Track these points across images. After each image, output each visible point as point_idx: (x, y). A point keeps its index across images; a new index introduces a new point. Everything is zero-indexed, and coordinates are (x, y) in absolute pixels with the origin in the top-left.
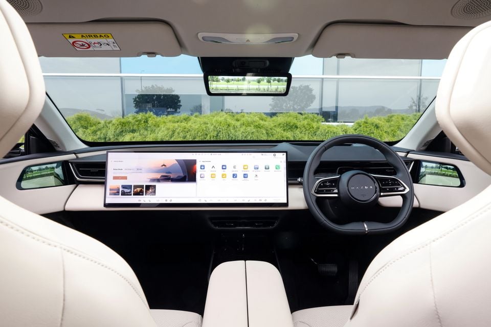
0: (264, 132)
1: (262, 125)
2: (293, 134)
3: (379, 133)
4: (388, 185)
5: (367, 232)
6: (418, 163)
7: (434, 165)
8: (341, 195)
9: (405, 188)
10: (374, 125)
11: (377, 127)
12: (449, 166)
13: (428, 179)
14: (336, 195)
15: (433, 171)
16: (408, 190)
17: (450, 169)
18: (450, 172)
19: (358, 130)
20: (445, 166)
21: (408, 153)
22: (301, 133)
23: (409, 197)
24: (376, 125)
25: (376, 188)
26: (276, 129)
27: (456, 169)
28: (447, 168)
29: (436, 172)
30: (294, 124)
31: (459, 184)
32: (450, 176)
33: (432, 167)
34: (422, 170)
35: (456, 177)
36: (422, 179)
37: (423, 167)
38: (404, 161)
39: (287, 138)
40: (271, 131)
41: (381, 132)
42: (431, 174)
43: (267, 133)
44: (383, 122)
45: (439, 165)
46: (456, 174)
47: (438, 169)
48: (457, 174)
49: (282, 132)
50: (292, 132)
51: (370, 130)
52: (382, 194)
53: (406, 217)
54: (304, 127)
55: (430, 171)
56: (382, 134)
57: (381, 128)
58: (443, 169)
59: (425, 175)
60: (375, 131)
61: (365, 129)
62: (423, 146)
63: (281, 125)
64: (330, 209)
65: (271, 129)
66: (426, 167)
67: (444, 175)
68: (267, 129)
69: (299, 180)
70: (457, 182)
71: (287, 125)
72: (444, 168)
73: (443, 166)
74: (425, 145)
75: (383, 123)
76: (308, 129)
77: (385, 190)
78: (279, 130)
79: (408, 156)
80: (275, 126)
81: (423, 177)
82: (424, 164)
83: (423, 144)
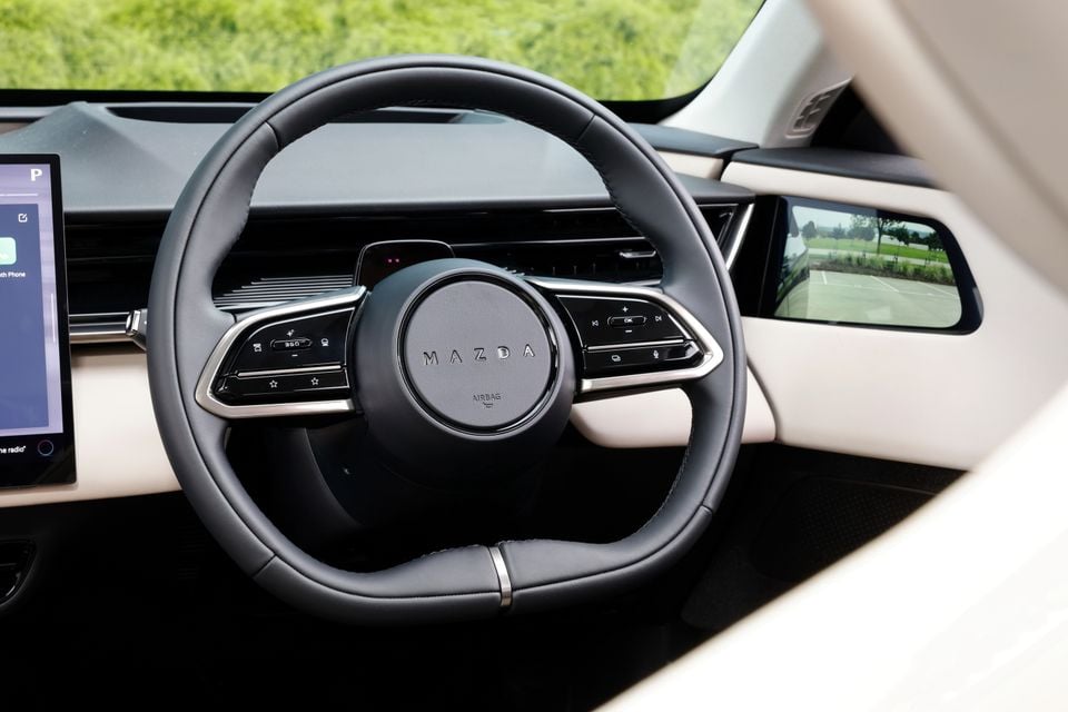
0: (51, 48)
1: (35, 10)
2: (208, 64)
3: (636, 63)
4: (616, 333)
5: (506, 602)
6: (773, 212)
7: (845, 221)
8: (370, 404)
9: (704, 348)
10: (615, 22)
11: (627, 34)
12: (911, 227)
13: (819, 291)
14: (342, 405)
15: (843, 253)
16: (714, 357)
17: (916, 238)
18: (917, 257)
19: (539, 45)
20: (896, 225)
21: (727, 158)
22: (254, 57)
23: (722, 391)
24: (623, 26)
25: (554, 353)
26: (117, 35)
27: (943, 238)
28: (901, 235)
29: (856, 254)
30: (218, 8)
31: (954, 314)
32: (919, 275)
33: (838, 234)
34: (795, 247)
35: (945, 281)
36: (792, 295)
37: (795, 235)
38: (698, 201)
39: (177, 83)
40: (90, 46)
41: (644, 61)
42: (834, 265)
43: (68, 58)
44: (658, 10)
45: (867, 222)
46: (942, 264)
47: (862, 243)
48: (948, 266)
49: (153, 49)
50: (206, 54)
51: (597, 48)
52: (587, 385)
53: (710, 502)
54: (271, 25)
55: (824, 252)
56: (651, 67)
57: (647, 41)
58: (886, 239)
59: (804, 275)
60: (618, 56)
61: (573, 42)
62: (798, 124)
63: (148, 15)
64: (321, 478)
65: (90, 34)
66: (810, 231)
67: (889, 271)
68: (68, 33)
69: (137, 321)
70: (948, 305)
71: (179, 13)
72: (891, 233)
73: (887, 227)
74: (806, 116)
75: (653, 17)
76: (288, 36)
77: (601, 367)
78: (135, 39)
79: (724, 178)
80: (114, 19)
81: (796, 282)
82: (801, 215)
83: (796, 115)
